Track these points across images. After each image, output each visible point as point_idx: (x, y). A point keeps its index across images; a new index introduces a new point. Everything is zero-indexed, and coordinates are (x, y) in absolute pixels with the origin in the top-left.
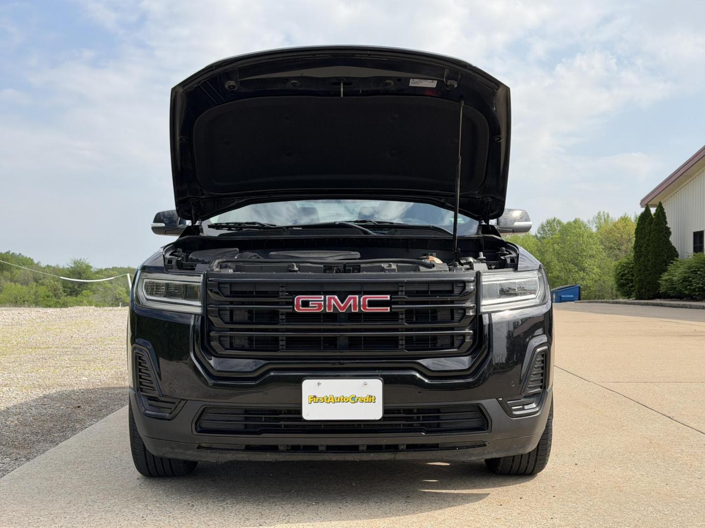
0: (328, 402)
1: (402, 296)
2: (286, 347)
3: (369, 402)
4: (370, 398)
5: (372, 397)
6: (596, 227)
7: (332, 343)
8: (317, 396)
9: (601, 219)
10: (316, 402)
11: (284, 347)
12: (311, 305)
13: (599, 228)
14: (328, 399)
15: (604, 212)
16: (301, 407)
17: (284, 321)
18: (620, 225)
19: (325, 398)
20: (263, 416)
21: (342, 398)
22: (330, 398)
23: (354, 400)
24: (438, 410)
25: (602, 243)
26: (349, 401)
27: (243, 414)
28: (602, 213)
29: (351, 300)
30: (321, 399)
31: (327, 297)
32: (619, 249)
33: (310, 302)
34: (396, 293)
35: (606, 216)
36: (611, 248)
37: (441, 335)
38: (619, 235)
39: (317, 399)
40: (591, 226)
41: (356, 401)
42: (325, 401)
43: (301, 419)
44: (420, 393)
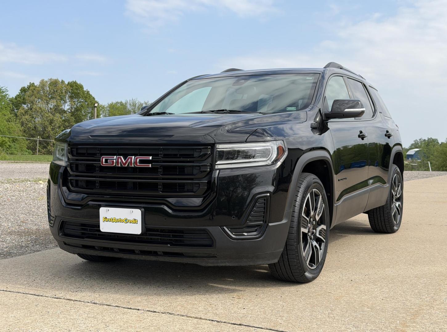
0: (113, 221)
1: (160, 158)
2: (100, 187)
3: (134, 223)
4: (135, 221)
5: (136, 220)
7: (123, 186)
8: (107, 218)
10: (106, 221)
11: (98, 187)
12: (108, 162)
14: (113, 219)
16: (99, 224)
17: (99, 171)
19: (111, 219)
20: (88, 228)
21: (120, 219)
22: (114, 220)
23: (126, 221)
24: (181, 231)
26: (123, 222)
27: (80, 226)
29: (129, 159)
30: (109, 220)
31: (117, 157)
33: (108, 160)
34: (157, 155)
37: (187, 183)
39: (107, 219)
41: (127, 222)
42: (112, 221)
43: (99, 231)
44: (165, 219)
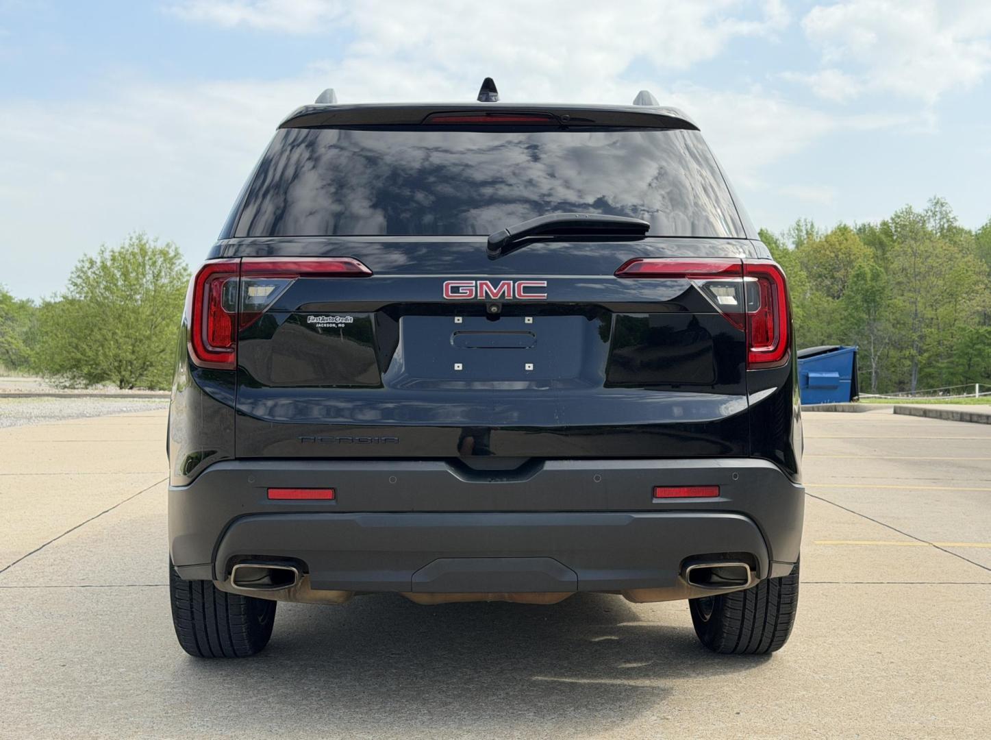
6: (793, 243)
9: (801, 231)
13: (799, 244)
15: (805, 220)
18: (834, 239)
25: (804, 266)
28: (803, 221)
32: (833, 277)
35: (809, 226)
36: (820, 276)
38: (833, 255)
40: (786, 241)
